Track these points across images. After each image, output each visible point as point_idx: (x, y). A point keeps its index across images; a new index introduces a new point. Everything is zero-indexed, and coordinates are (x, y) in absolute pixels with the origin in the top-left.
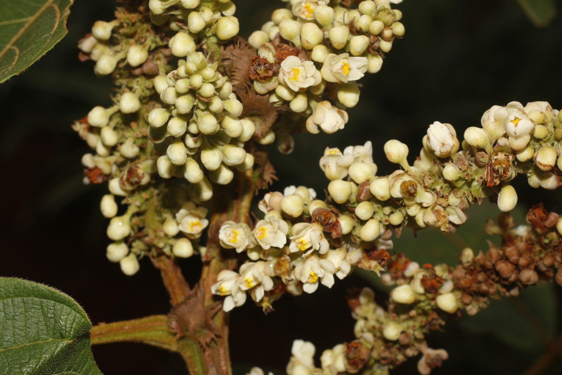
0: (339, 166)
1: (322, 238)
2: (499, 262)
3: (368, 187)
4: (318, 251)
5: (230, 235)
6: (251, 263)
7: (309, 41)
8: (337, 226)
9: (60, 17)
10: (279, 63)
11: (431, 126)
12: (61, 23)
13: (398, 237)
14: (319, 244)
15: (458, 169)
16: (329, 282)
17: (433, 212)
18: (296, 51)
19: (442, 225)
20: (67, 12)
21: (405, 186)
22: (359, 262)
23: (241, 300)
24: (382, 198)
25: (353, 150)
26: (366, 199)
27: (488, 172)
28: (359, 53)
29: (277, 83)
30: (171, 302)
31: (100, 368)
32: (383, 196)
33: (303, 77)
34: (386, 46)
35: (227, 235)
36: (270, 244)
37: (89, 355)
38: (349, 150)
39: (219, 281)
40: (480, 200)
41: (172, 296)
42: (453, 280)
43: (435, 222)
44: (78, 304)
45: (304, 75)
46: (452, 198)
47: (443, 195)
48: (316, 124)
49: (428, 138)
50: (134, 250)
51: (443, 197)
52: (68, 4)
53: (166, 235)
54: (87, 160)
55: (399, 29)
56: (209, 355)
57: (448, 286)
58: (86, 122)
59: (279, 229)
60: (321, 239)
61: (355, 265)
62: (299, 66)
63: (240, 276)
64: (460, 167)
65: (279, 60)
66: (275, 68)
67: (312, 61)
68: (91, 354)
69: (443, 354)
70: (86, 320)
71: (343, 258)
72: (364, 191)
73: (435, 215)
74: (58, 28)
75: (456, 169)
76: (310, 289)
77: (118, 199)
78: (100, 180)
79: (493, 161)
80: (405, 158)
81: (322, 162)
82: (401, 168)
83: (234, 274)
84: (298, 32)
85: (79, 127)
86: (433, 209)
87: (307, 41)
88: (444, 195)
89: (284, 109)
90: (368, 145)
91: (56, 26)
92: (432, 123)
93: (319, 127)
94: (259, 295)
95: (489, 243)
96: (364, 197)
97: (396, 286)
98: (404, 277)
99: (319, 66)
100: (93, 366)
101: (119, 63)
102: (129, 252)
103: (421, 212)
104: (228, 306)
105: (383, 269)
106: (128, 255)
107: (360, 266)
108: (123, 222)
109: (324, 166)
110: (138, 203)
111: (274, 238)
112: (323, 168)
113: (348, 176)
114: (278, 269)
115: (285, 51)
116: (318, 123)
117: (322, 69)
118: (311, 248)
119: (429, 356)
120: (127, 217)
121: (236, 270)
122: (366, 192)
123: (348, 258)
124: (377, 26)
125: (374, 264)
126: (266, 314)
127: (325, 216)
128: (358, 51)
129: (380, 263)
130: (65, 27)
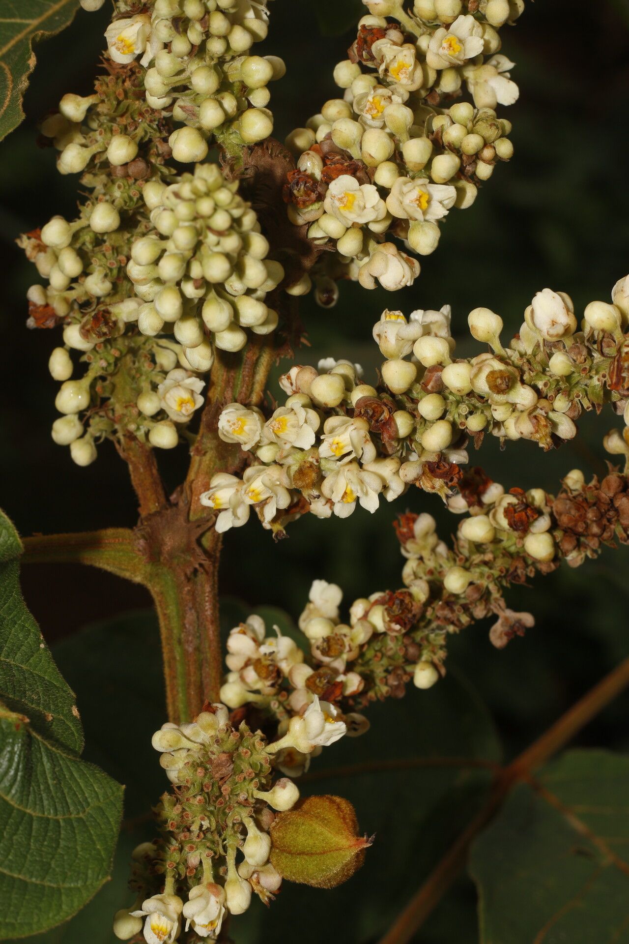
0: (400, 339)
1: (367, 440)
2: (620, 496)
3: (439, 373)
4: (360, 459)
5: (234, 424)
6: (262, 467)
7: (372, 155)
8: (390, 426)
9: (14, 88)
10: (327, 184)
11: (539, 294)
12: (13, 100)
13: (477, 448)
14: (362, 449)
15: (571, 360)
16: (371, 504)
17: (529, 418)
18: (353, 167)
19: (541, 438)
20: (24, 84)
21: (492, 377)
22: (417, 479)
23: (242, 519)
24: (459, 391)
25: (424, 315)
26: (435, 390)
27: (614, 367)
28: (445, 179)
29: (321, 211)
30: (140, 510)
31: (28, 606)
32: (459, 389)
33: (359, 206)
34: (484, 171)
35: (230, 424)
36: (291, 443)
37: (14, 587)
38: (417, 315)
39: (212, 488)
40: (598, 407)
41: (142, 502)
42: (551, 515)
43: (531, 434)
44: (6, 516)
45: (362, 204)
46: (560, 400)
47: (547, 395)
48: (373, 276)
49: (532, 311)
50: (91, 430)
51: (546, 397)
52: (27, 71)
53: (140, 413)
54: (34, 294)
55: (505, 149)
56: (189, 591)
57: (543, 523)
58: (39, 238)
59: (306, 422)
60: (365, 442)
61: (411, 483)
62: (355, 190)
63: (244, 484)
64: (575, 358)
65: (328, 179)
66: (320, 189)
67: (375, 184)
68: (18, 585)
69: (528, 619)
70: (16, 540)
71: (393, 471)
72: (434, 378)
73: (533, 424)
74: (9, 106)
75: (568, 360)
76: (344, 511)
77: (75, 355)
78: (51, 324)
79: (623, 355)
80: (497, 335)
81: (376, 329)
82: (490, 350)
83: (235, 480)
84: (358, 139)
85: (26, 243)
86: (530, 414)
87: (370, 155)
88: (549, 395)
89: (328, 249)
90: (446, 309)
91: (7, 102)
92: (541, 291)
93: (376, 280)
94: (269, 513)
95: (609, 465)
96: (432, 387)
97: (467, 515)
98: (480, 504)
99: (384, 192)
100: (18, 603)
101: (93, 158)
102: (85, 432)
103: (512, 417)
104: (223, 525)
105: (450, 492)
106: (82, 436)
107: (417, 485)
108: (80, 388)
109: (379, 336)
110: (104, 364)
111: (298, 434)
112: (376, 339)
113: (412, 354)
114: (300, 479)
115: (337, 165)
116: (375, 275)
117: (389, 199)
118: (349, 454)
119: (506, 619)
120: (86, 382)
121: (239, 474)
122: (436, 381)
123: (401, 472)
124: (472, 143)
125: (439, 483)
126: (277, 542)
127: (373, 409)
128: (443, 177)
129: (446, 484)
130: (21, 107)
